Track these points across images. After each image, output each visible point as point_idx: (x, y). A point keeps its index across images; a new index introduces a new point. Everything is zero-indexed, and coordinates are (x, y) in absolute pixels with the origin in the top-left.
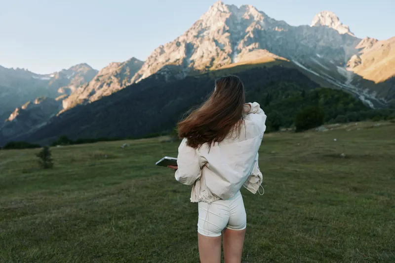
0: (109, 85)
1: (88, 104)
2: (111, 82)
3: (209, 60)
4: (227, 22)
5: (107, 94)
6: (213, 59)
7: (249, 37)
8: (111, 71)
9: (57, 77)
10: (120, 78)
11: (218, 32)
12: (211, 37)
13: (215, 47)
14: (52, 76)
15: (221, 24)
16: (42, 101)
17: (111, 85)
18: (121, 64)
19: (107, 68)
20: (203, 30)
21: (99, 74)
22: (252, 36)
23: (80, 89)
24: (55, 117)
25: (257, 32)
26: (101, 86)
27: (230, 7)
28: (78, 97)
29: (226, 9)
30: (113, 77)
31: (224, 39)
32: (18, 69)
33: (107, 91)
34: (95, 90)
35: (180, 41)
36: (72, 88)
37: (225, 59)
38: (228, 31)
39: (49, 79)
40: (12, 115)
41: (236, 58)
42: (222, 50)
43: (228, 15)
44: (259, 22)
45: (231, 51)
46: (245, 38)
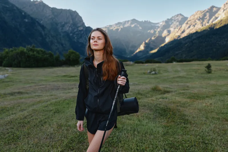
0: (194, 26)
1: (180, 39)
2: (196, 24)
5: (193, 32)
8: (196, 17)
9: (164, 24)
10: (202, 21)
14: (162, 23)
16: (155, 38)
17: (196, 26)
18: (203, 12)
19: (194, 15)
21: (189, 19)
23: (177, 30)
24: (162, 47)
26: (189, 27)
28: (175, 34)
30: (197, 21)
32: (145, 21)
33: (192, 30)
34: (185, 29)
36: (172, 29)
39: (159, 25)
40: (141, 46)
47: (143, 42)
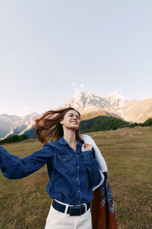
4: (82, 97)
7: (89, 102)
9: (26, 117)
11: (79, 101)
12: (77, 102)
13: (78, 106)
14: (24, 117)
15: (80, 98)
16: (21, 126)
20: (74, 100)
22: (90, 102)
25: (91, 100)
27: (82, 93)
29: (81, 94)
31: (81, 103)
35: (67, 104)
38: (82, 100)
39: (23, 118)
40: (11, 131)
41: (85, 109)
42: (80, 106)
43: (82, 95)
44: (91, 97)
45: (83, 106)
46: (87, 102)
47: (12, 129)
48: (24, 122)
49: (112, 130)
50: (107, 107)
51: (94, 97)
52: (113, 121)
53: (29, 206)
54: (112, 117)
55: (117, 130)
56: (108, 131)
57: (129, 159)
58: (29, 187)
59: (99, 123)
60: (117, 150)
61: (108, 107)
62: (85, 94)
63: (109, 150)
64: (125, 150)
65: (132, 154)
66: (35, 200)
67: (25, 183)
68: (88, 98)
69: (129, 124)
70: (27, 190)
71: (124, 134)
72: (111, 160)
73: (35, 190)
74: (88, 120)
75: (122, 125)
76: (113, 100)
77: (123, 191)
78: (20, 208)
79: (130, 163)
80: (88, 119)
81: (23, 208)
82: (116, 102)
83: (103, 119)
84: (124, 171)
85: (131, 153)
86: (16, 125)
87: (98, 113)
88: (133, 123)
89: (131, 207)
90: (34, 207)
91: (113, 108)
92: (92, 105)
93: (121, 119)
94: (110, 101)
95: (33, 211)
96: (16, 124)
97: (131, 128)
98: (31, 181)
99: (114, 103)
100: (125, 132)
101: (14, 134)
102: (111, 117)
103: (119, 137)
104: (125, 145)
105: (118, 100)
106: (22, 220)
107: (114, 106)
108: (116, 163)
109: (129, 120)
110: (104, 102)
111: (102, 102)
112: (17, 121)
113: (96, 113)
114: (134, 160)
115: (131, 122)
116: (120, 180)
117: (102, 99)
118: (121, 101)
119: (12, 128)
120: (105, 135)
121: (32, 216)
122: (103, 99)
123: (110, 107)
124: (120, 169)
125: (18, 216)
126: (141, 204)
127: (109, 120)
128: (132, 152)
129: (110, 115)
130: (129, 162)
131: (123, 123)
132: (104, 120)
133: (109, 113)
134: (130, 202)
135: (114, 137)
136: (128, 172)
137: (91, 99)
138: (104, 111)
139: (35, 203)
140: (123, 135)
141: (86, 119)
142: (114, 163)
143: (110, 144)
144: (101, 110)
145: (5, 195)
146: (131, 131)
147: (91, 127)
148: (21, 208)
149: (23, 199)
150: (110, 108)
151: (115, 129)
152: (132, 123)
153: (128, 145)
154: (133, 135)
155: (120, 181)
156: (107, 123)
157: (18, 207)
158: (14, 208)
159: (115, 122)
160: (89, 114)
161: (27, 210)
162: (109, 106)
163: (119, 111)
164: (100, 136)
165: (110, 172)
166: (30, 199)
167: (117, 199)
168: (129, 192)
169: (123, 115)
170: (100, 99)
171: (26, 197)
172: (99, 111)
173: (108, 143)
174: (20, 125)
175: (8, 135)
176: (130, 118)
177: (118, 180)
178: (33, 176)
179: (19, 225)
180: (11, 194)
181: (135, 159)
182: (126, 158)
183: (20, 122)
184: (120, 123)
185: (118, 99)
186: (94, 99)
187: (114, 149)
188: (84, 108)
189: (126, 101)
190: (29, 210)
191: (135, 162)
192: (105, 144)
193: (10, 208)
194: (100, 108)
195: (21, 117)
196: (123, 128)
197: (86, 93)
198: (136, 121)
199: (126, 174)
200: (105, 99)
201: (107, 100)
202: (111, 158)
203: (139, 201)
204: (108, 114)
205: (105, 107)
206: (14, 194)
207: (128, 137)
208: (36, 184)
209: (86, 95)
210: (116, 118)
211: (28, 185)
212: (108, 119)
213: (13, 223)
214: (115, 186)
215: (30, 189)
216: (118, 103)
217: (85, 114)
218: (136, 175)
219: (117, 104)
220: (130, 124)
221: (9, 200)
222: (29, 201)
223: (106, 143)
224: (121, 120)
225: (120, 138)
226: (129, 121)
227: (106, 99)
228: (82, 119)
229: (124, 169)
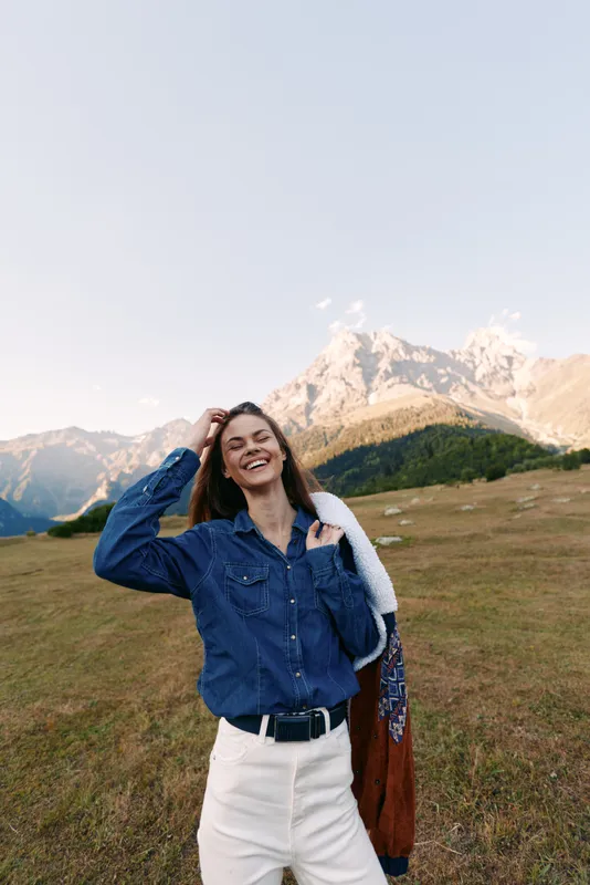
3: (339, 402)
4: (357, 354)
6: (343, 402)
7: (386, 372)
9: (149, 438)
11: (347, 368)
12: (338, 374)
13: (344, 387)
14: (144, 437)
15: (350, 357)
16: (133, 468)
20: (327, 367)
22: (390, 369)
25: (394, 363)
27: (359, 337)
29: (354, 339)
31: (356, 377)
35: (300, 381)
37: (358, 400)
38: (359, 365)
39: (139, 441)
40: (99, 490)
41: (373, 398)
42: (353, 389)
43: (357, 345)
44: (396, 351)
45: (365, 389)
46: (381, 373)
47: (101, 482)
48: (142, 457)
49: (484, 479)
50: (461, 388)
51: (408, 348)
52: (488, 444)
53: (173, 743)
54: (485, 427)
55: (506, 479)
56: (467, 486)
57: (546, 593)
58: (171, 683)
59: (431, 453)
60: (499, 560)
61: (466, 387)
62: (372, 337)
63: (469, 560)
64: (532, 558)
65: (560, 573)
66: (192, 723)
67: (157, 669)
68: (383, 354)
69: (556, 456)
70: (164, 691)
71: (532, 497)
72: (472, 595)
73: (191, 692)
74: (384, 444)
75: (526, 462)
76: (485, 361)
77: (511, 707)
78: (142, 749)
79: (550, 607)
80: (386, 439)
81: (154, 748)
82: (498, 368)
83: (447, 437)
84: (523, 639)
85: (558, 570)
86: (115, 468)
87: (426, 415)
88: (574, 453)
89: (536, 764)
90: (189, 748)
91: (486, 391)
92: (401, 382)
93: (522, 437)
94: (473, 362)
95: (187, 759)
96: (118, 463)
97: (563, 471)
98: (175, 664)
99: (491, 370)
100: (536, 487)
101: (109, 497)
102: (479, 430)
103: (511, 507)
104: (535, 542)
105: (510, 359)
106: (151, 784)
107: (490, 383)
108: (494, 609)
109: (557, 438)
110: (449, 369)
111: (441, 371)
112: (117, 453)
113: (418, 415)
114: (570, 598)
115: (565, 448)
116: (503, 669)
117: (442, 359)
118: (522, 363)
119: (101, 476)
120: (455, 500)
121: (185, 774)
122: (446, 355)
123: (473, 388)
124: (506, 629)
125: (139, 770)
126: (576, 757)
127: (472, 442)
128: (559, 565)
129: (477, 422)
130: (547, 605)
131: (528, 452)
132: (451, 443)
133: (473, 412)
134: (535, 745)
135: (491, 507)
136: (537, 642)
137: (397, 358)
138: (451, 407)
139: (191, 734)
140: (527, 499)
141: (376, 439)
142: (484, 609)
143: (473, 537)
144: (435, 401)
145: (92, 704)
146: (566, 483)
147: (398, 469)
148: (147, 748)
149: (151, 720)
150: (473, 394)
151: (495, 475)
152: (569, 452)
153: (547, 540)
154: (571, 501)
155: (500, 674)
156: (462, 454)
157: (138, 745)
158: (123, 747)
159: (494, 448)
160: (389, 419)
161: (165, 755)
162: (469, 384)
163: (510, 401)
164: (433, 506)
165: (464, 639)
166: (175, 719)
167: (485, 735)
168: (534, 712)
169: (530, 417)
170: (433, 359)
171: (162, 714)
172: (427, 404)
173: (467, 533)
174: (131, 467)
175: (90, 503)
176: (559, 430)
177: (496, 668)
178: (183, 649)
179: (142, 797)
180: (110, 701)
181: (571, 594)
182: (536, 588)
183: (130, 456)
184: (516, 453)
185: (509, 353)
186: (408, 358)
187: (489, 556)
188: (366, 397)
189: (541, 359)
190: (171, 753)
191: (574, 605)
192: (452, 534)
193: (110, 744)
194: (434, 393)
195: (132, 438)
196: (529, 474)
197: (375, 334)
198: (584, 442)
199: (530, 649)
200: (451, 356)
201: (462, 360)
202: (475, 588)
203: (570, 743)
204: (466, 415)
205: (455, 390)
206: (121, 702)
207: (546, 508)
208: (194, 674)
209: (374, 346)
210: (499, 431)
211: (166, 678)
212: (467, 436)
213: (123, 790)
214: (481, 689)
215: (175, 691)
216: (509, 369)
217: (373, 420)
218: (572, 654)
219: (503, 373)
220: (562, 453)
221: (107, 721)
222: (173, 728)
223: (457, 530)
224: (521, 441)
225: (516, 511)
226: (557, 443)
227: (458, 357)
228: (362, 439)
229: (526, 629)
